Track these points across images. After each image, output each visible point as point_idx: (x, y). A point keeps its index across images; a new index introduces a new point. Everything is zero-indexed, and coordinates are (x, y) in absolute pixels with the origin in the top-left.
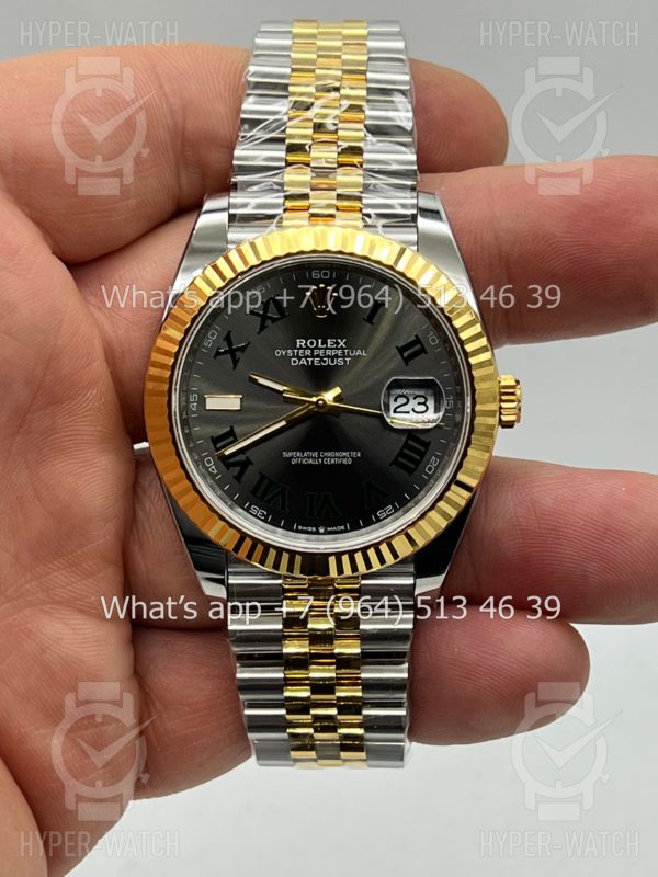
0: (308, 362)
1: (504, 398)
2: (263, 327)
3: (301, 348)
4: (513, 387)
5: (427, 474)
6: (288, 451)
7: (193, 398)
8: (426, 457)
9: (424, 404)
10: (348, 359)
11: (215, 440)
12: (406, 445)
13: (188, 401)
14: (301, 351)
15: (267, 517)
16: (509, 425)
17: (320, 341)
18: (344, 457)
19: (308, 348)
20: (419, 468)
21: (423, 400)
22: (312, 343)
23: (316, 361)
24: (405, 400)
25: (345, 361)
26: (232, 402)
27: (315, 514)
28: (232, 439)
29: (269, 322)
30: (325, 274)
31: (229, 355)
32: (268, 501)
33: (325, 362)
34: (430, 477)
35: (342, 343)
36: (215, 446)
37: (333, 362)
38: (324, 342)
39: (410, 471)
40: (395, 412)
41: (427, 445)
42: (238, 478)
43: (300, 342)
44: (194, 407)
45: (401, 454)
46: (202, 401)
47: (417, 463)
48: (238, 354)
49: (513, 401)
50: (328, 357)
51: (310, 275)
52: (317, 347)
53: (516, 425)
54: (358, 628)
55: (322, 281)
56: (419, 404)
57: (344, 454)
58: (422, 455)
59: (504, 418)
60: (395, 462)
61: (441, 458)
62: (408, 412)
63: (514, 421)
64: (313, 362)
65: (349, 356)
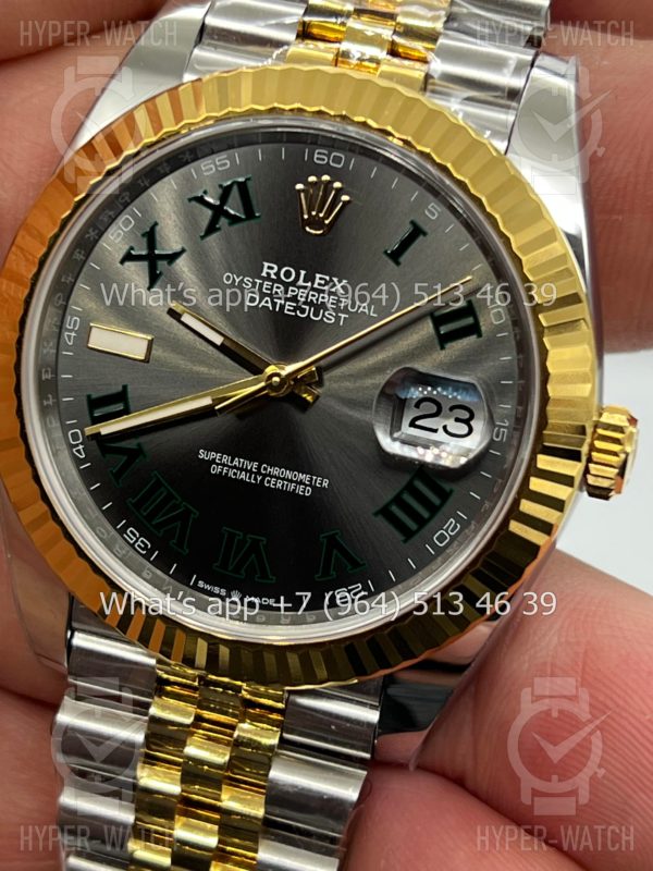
0: (274, 304)
1: (599, 444)
2: (212, 228)
3: (268, 278)
4: (620, 429)
5: (434, 546)
6: (208, 449)
7: (72, 322)
8: (439, 515)
9: (467, 422)
10: (343, 316)
11: (94, 403)
12: (410, 488)
13: (61, 327)
14: (267, 284)
15: (150, 552)
16: (601, 493)
17: (303, 273)
18: (301, 483)
19: (279, 280)
20: (425, 531)
21: (466, 415)
22: (288, 274)
23: (289, 306)
24: (434, 409)
25: (338, 318)
26: (133, 345)
27: (230, 568)
28: (120, 407)
29: (223, 221)
30: (336, 159)
31: (145, 264)
32: (159, 526)
33: (303, 311)
34: (439, 551)
35: (339, 286)
36: (91, 413)
37: (316, 315)
38: (310, 278)
39: (408, 534)
40: (412, 424)
41: (445, 496)
42: (118, 475)
43: (270, 269)
44: (69, 337)
45: (398, 500)
46: (85, 332)
47: (422, 522)
48: (162, 265)
49: (615, 454)
50: (311, 304)
51: (311, 155)
52: (294, 283)
53: (614, 497)
54: (267, 775)
55: (327, 169)
56: (457, 420)
57: (301, 476)
58: (434, 510)
59: (591, 480)
60: (385, 512)
61: (465, 525)
62: (435, 431)
63: (609, 490)
64: (282, 307)
65: (345, 310)
